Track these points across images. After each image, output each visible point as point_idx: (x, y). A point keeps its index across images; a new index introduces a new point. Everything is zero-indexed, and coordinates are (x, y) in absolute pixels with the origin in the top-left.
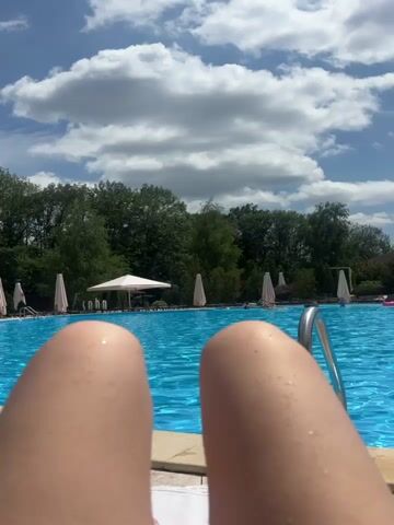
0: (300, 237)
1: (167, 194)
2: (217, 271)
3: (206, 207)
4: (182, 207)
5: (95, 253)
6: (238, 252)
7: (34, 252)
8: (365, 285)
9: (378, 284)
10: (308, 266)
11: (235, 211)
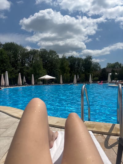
0: (82, 65)
1: (55, 52)
2: (65, 74)
3: (63, 56)
4: (58, 56)
5: (40, 69)
6: (69, 69)
7: (28, 68)
8: (95, 78)
9: (98, 78)
10: (83, 73)
11: (69, 57)
